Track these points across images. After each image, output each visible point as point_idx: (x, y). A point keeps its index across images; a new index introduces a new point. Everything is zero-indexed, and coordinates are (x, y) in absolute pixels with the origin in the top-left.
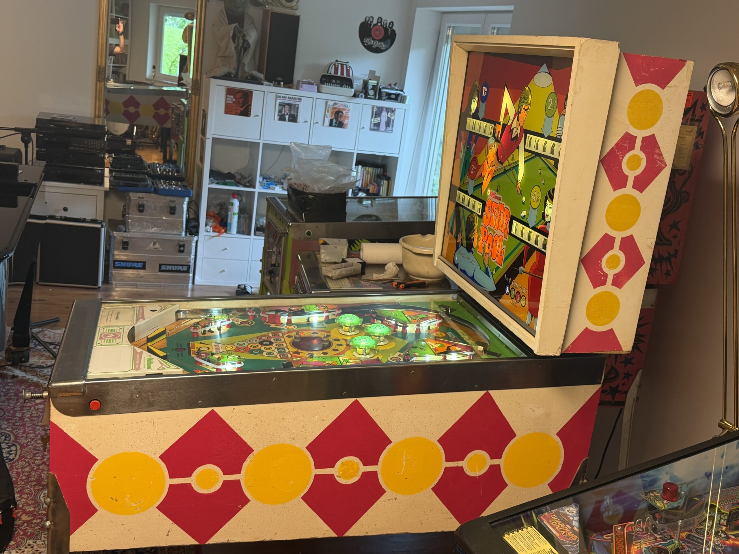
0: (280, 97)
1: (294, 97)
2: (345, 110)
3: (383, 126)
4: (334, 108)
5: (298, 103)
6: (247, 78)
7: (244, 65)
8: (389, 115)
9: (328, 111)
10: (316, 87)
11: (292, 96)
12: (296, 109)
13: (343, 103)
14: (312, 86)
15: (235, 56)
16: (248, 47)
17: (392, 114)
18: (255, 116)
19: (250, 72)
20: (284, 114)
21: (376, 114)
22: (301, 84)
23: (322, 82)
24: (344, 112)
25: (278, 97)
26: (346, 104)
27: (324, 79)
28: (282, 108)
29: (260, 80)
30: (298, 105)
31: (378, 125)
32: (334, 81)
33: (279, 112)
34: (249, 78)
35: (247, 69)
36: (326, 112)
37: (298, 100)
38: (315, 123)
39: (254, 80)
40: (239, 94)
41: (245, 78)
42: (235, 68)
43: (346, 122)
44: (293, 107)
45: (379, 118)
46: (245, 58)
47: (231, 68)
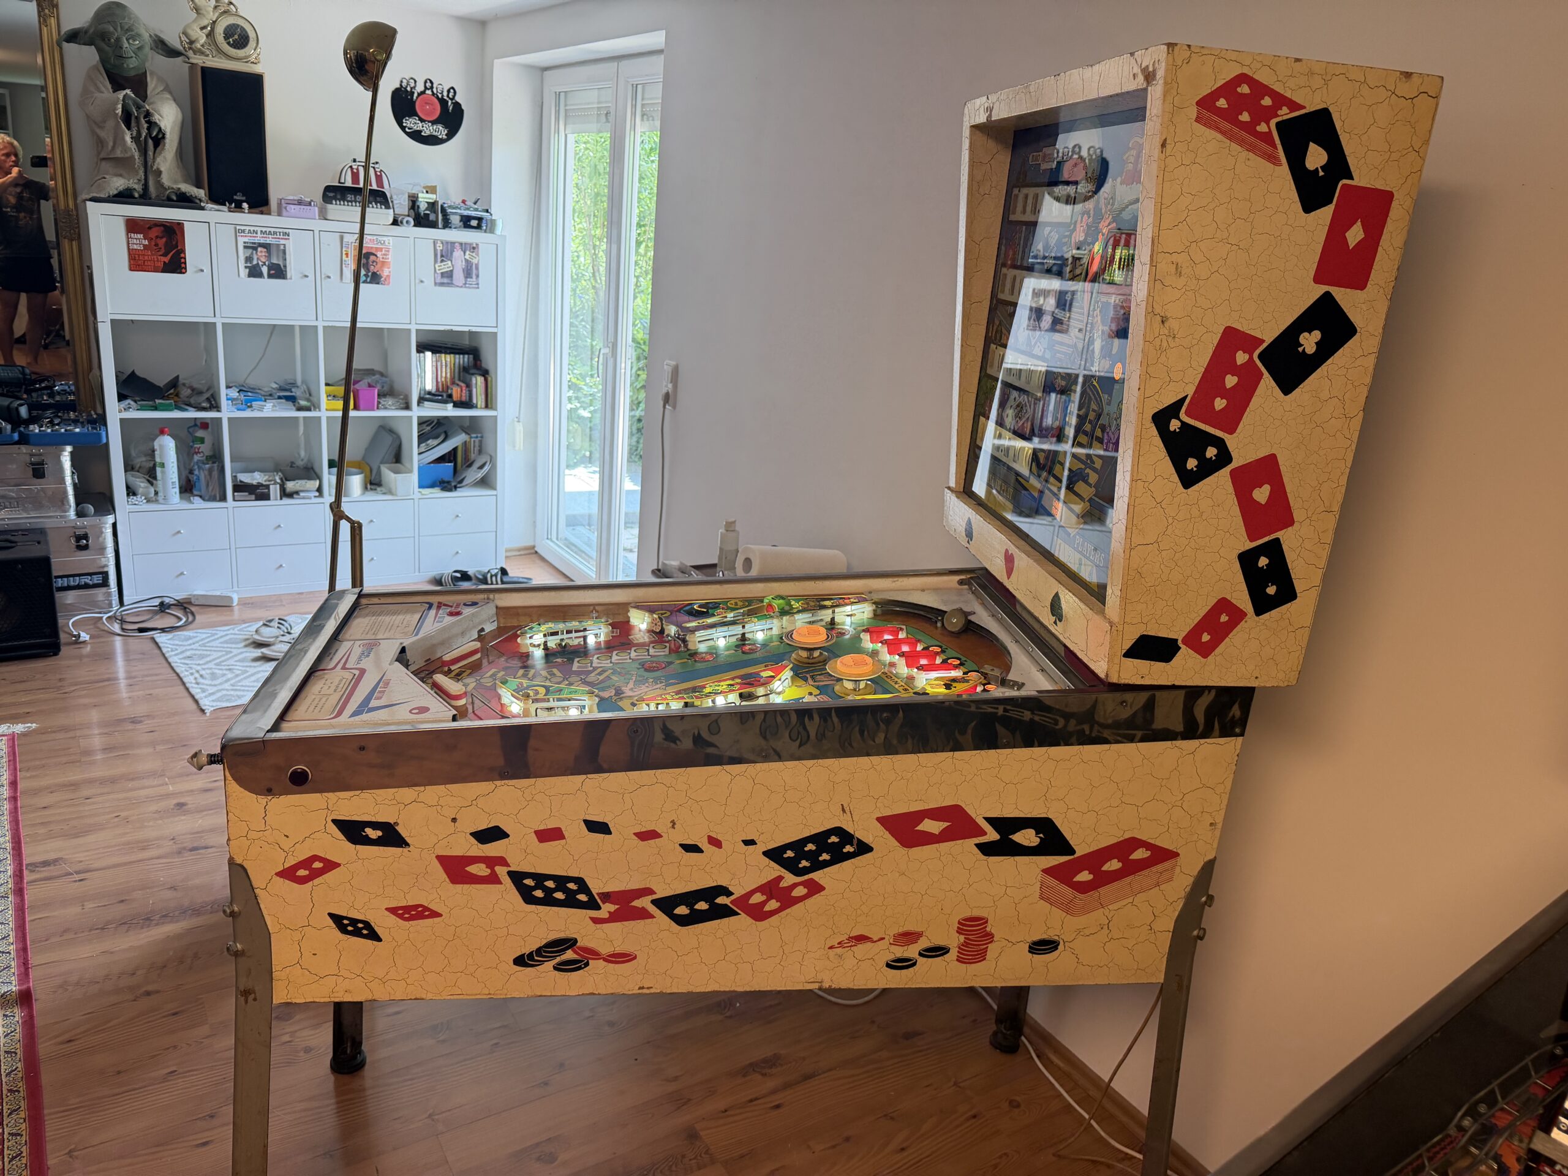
0: (243, 231)
1: (272, 230)
2: (381, 250)
3: (459, 276)
5: (282, 242)
6: (169, 199)
7: (159, 173)
8: (467, 257)
9: (347, 255)
10: (317, 208)
11: (268, 230)
13: (375, 238)
14: (309, 207)
15: (137, 155)
16: (160, 136)
17: (474, 254)
18: (196, 272)
19: (175, 186)
20: (258, 264)
21: (442, 256)
22: (284, 205)
23: (327, 199)
24: (379, 254)
25: (239, 232)
26: (380, 238)
27: (331, 194)
28: (252, 253)
29: (198, 201)
30: (284, 245)
31: (449, 275)
32: (350, 197)
33: (246, 262)
34: (175, 198)
35: (166, 180)
36: (344, 256)
37: (282, 236)
38: (325, 278)
39: (185, 201)
40: (153, 229)
41: (165, 198)
42: (139, 180)
43: (385, 272)
44: (274, 250)
45: (449, 262)
46: (158, 160)
47: (131, 181)
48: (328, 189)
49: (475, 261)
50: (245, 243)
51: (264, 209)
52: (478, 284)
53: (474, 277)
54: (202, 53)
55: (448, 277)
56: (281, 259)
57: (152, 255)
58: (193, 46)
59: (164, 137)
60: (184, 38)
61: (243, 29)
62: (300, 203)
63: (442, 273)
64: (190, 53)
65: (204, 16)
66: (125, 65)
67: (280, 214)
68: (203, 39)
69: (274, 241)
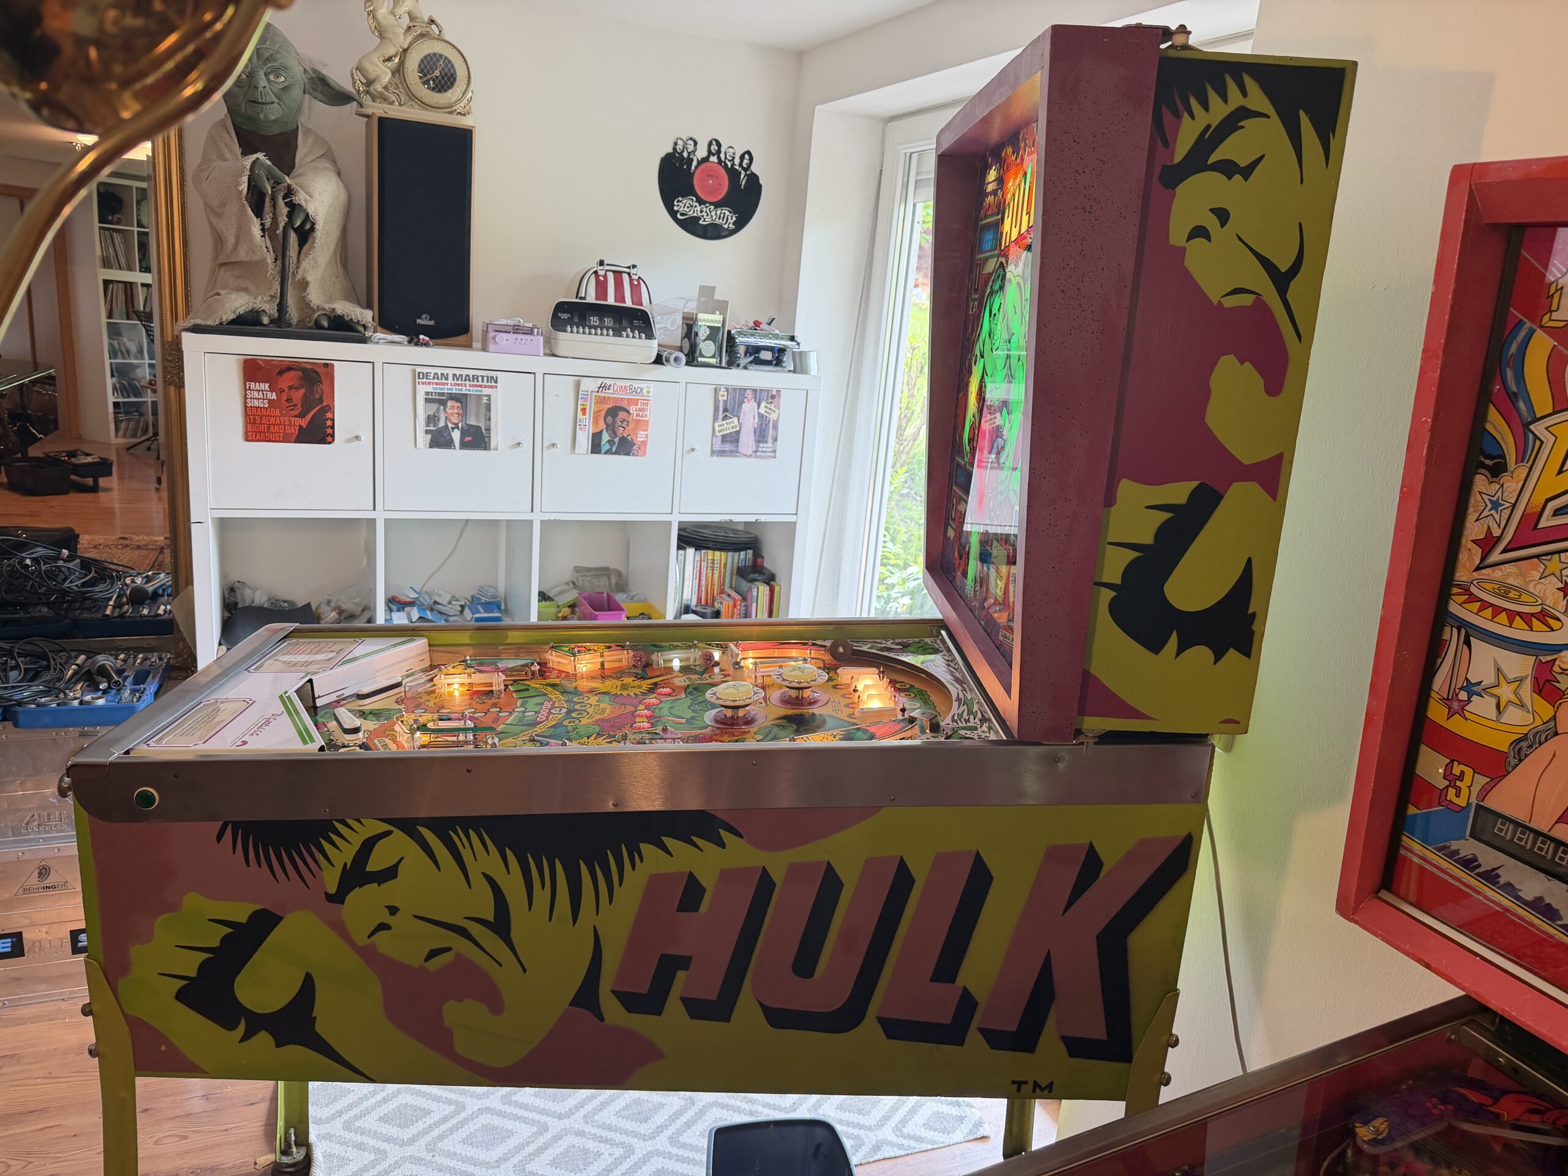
0: (426, 375)
1: (471, 373)
3: (747, 440)
4: (601, 401)
5: (486, 391)
6: (318, 325)
7: (304, 285)
8: (762, 410)
9: (584, 411)
10: (541, 339)
11: (464, 372)
12: (483, 411)
13: (628, 383)
14: (529, 337)
15: (270, 258)
16: (308, 227)
18: (349, 441)
19: (327, 306)
20: (447, 426)
21: (725, 410)
22: (492, 334)
23: (557, 323)
24: (632, 409)
25: (418, 377)
26: (636, 384)
27: (565, 316)
28: (438, 410)
29: (361, 329)
30: (489, 396)
31: (732, 439)
32: (594, 320)
33: (428, 424)
34: (325, 324)
35: (315, 296)
36: (580, 413)
37: (485, 383)
38: (548, 448)
39: (342, 329)
40: (286, 375)
41: (311, 324)
42: (273, 297)
43: (641, 437)
44: (472, 406)
45: (735, 419)
46: (304, 264)
47: (260, 298)
48: (561, 307)
49: (773, 417)
50: (427, 393)
51: (462, 339)
54: (385, 100)
55: (731, 442)
57: (282, 415)
58: (372, 88)
59: (312, 229)
60: (358, 76)
61: (448, 62)
62: (517, 329)
63: (723, 436)
64: (366, 100)
65: (390, 40)
66: (262, 116)
67: (484, 349)
68: (386, 78)
69: (473, 391)
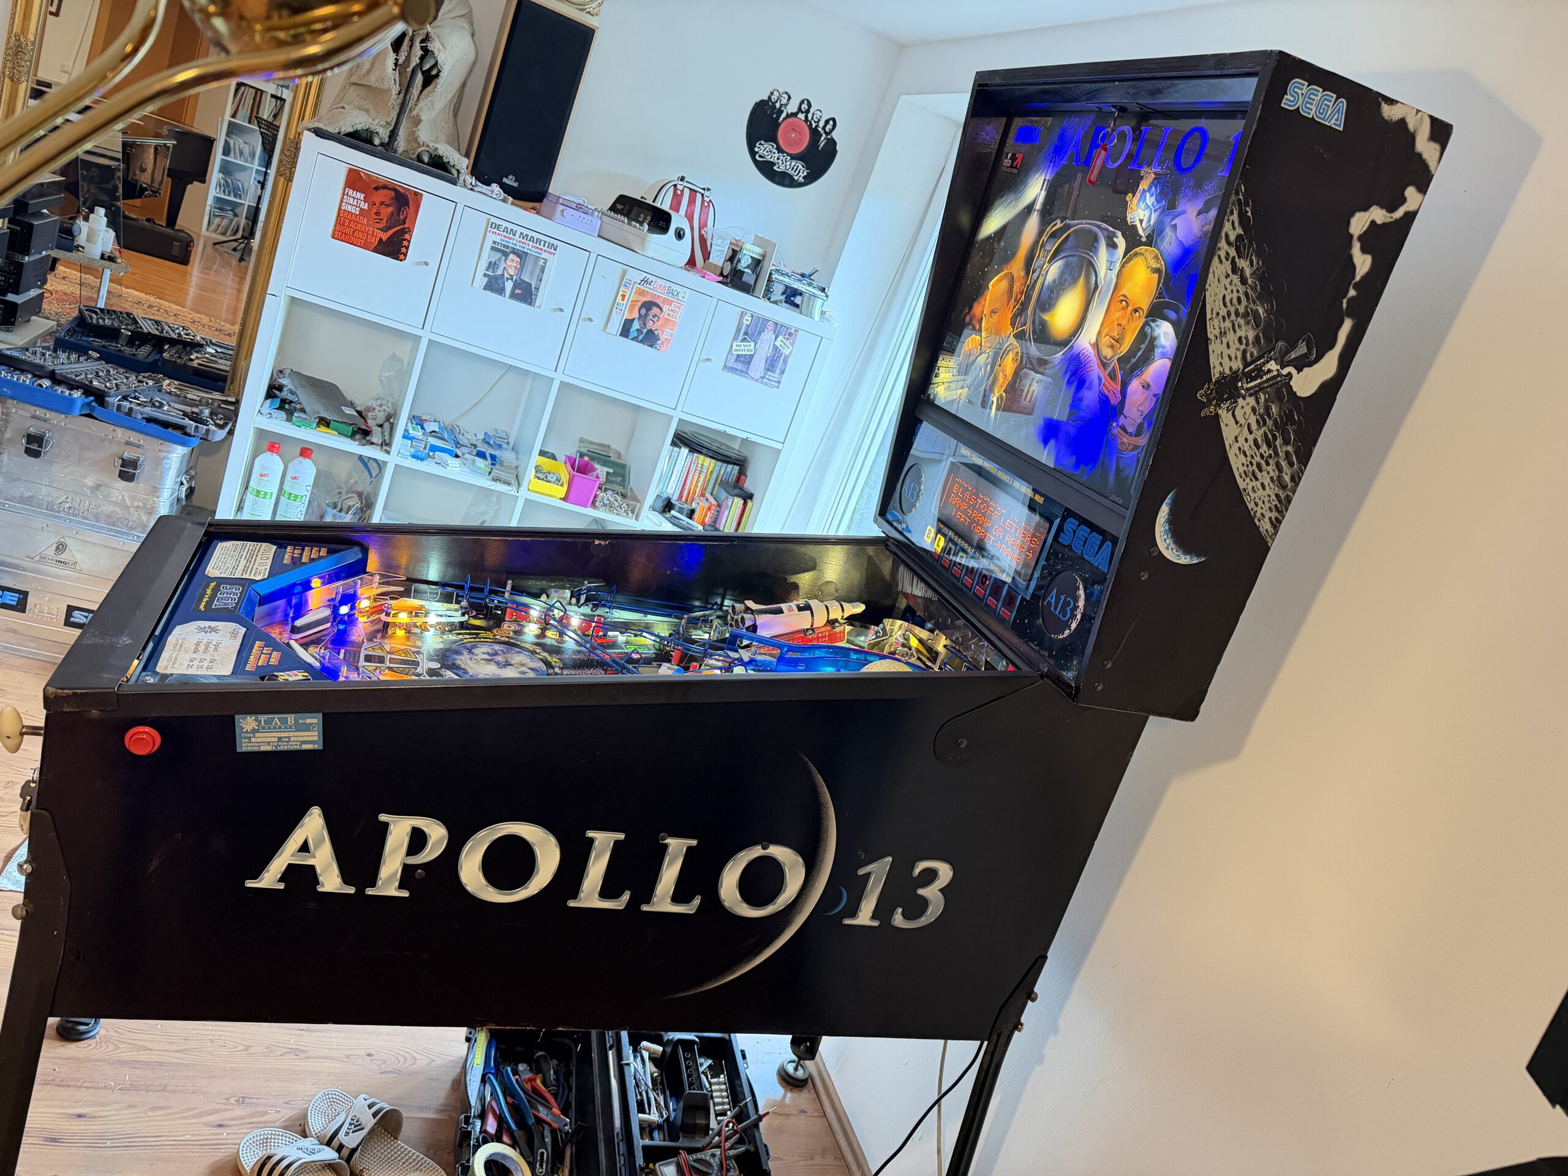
0: (498, 227)
1: (538, 236)
3: (758, 366)
5: (545, 256)
7: (417, 121)
8: (778, 343)
9: (623, 296)
10: (598, 221)
11: (533, 234)
12: (537, 271)
13: (668, 285)
15: (395, 89)
16: (434, 73)
17: (788, 342)
18: (418, 264)
19: (431, 145)
20: (503, 275)
21: (746, 333)
22: (561, 207)
23: (615, 213)
24: (665, 308)
25: (492, 226)
26: (675, 287)
28: (500, 259)
30: (546, 261)
31: (746, 360)
34: (426, 159)
35: (424, 133)
36: (619, 297)
37: (546, 248)
38: (584, 320)
39: (438, 166)
40: (381, 191)
41: (415, 156)
42: (388, 123)
43: (664, 334)
44: (529, 263)
46: (422, 103)
47: (377, 121)
48: (622, 199)
49: (786, 352)
50: (495, 242)
51: (536, 204)
52: (779, 382)
53: (778, 371)
55: (743, 362)
56: (535, 278)
59: (438, 76)
62: (581, 208)
63: (738, 356)
67: (553, 218)
69: (534, 252)
